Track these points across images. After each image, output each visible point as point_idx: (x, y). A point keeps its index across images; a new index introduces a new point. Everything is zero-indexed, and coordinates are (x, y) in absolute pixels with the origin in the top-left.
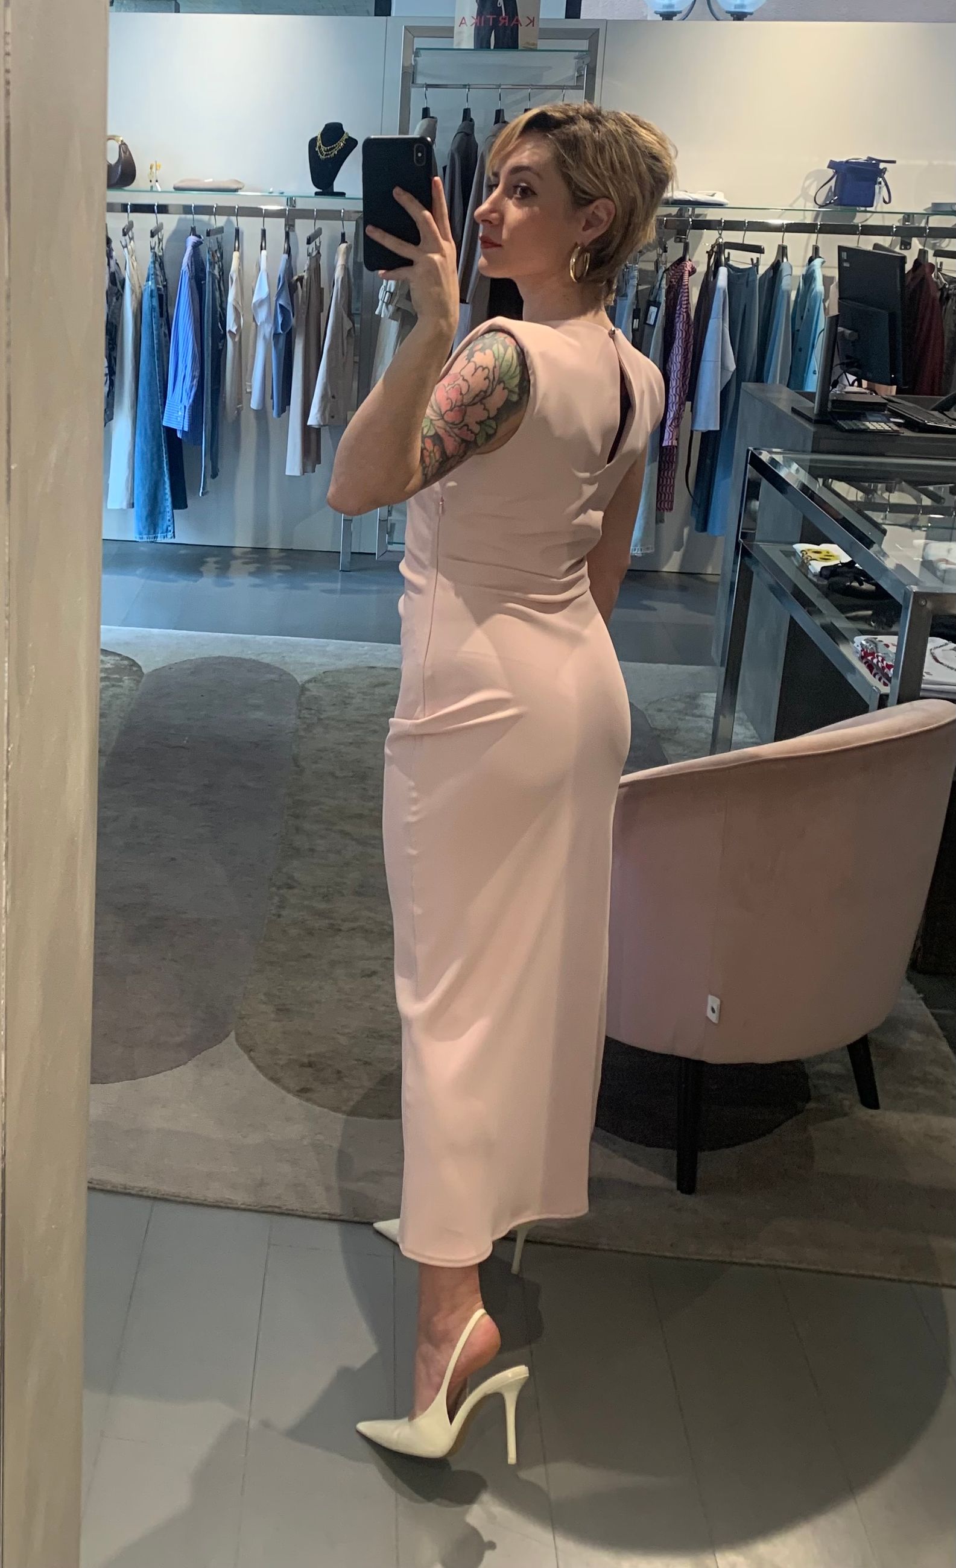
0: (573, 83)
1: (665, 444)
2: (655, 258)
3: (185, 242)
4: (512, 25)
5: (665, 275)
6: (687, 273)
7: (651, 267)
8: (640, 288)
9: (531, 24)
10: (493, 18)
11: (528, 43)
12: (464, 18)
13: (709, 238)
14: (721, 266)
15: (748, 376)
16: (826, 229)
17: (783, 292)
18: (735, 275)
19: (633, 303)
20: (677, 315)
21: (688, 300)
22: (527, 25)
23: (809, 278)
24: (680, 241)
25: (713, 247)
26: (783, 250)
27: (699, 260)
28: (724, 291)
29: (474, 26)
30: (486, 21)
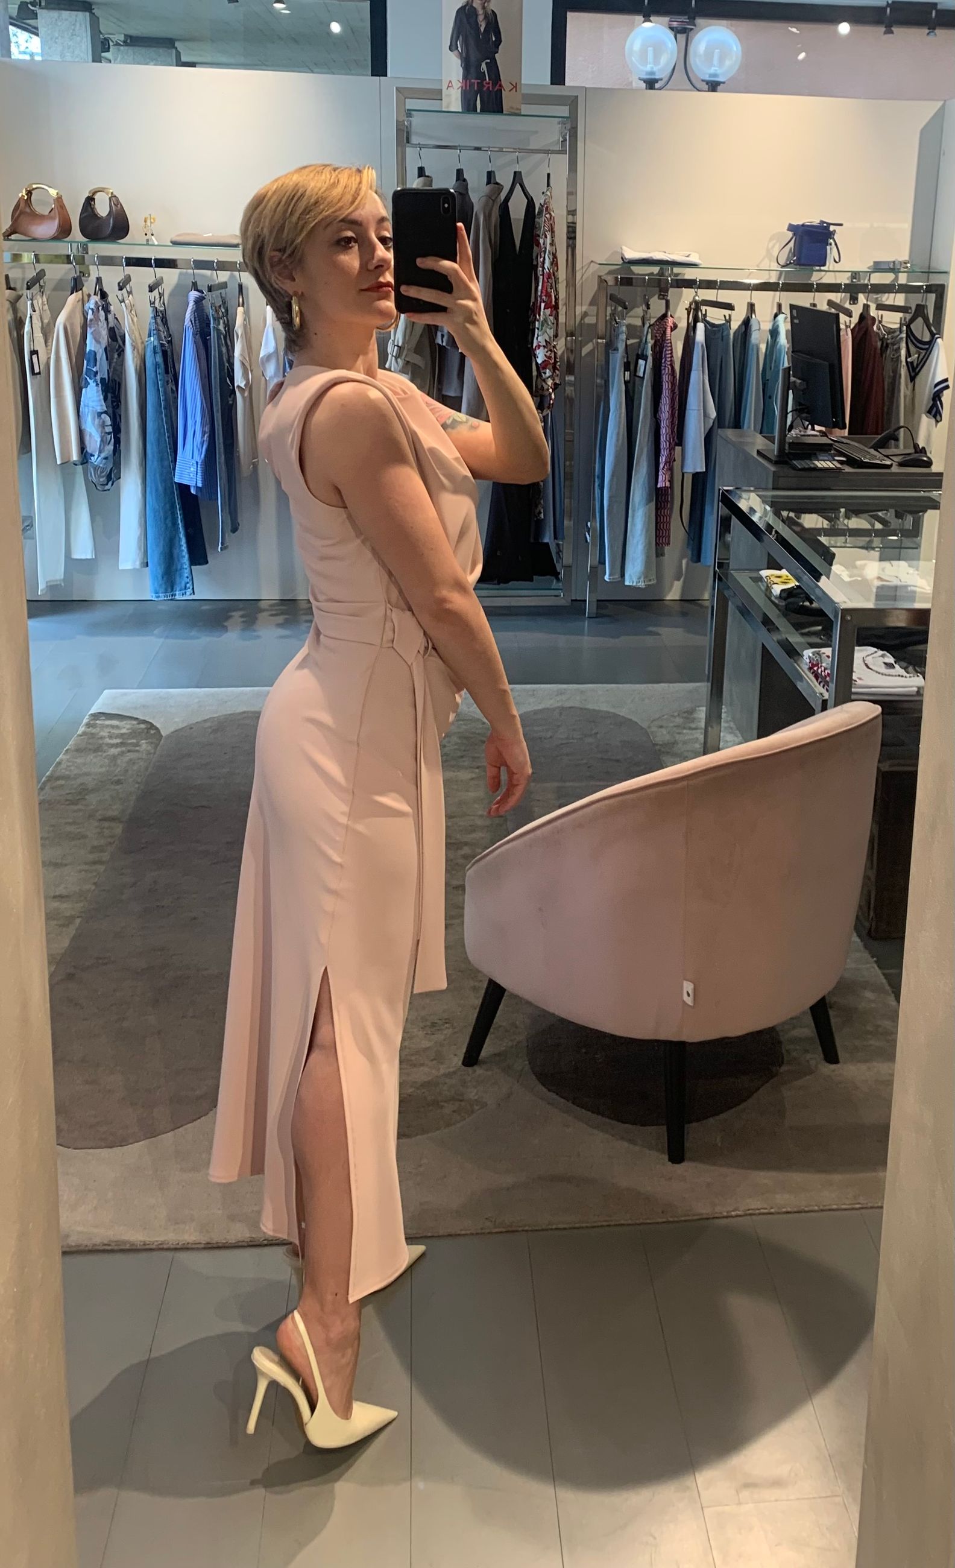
0: (558, 148)
1: (659, 486)
2: (642, 314)
3: (187, 296)
4: (496, 89)
5: (650, 330)
6: (669, 329)
7: (638, 322)
8: (629, 342)
9: (514, 89)
10: (478, 83)
11: (512, 108)
12: (450, 81)
13: (688, 295)
14: (699, 322)
15: (727, 423)
16: (788, 287)
17: (753, 346)
18: (713, 331)
19: (624, 357)
20: (663, 368)
21: (671, 353)
22: (510, 91)
23: (774, 333)
24: (663, 299)
25: (691, 304)
26: (751, 307)
27: (680, 316)
28: (702, 346)
29: (460, 89)
30: (472, 85)
